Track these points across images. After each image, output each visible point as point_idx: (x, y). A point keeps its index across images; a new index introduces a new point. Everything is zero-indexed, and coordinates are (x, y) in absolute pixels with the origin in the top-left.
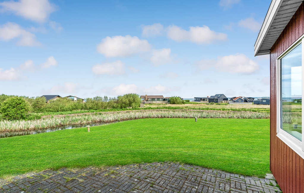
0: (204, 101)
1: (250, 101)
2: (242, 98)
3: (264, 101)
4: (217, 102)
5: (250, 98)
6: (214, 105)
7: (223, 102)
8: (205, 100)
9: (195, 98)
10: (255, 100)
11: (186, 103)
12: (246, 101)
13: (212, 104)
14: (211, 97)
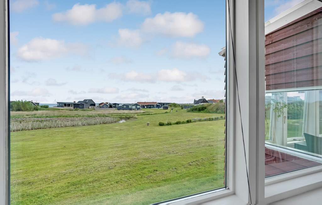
0: (68, 107)
1: (114, 107)
2: (108, 104)
3: (125, 107)
4: (83, 108)
5: (115, 104)
6: (79, 111)
7: (90, 107)
8: (71, 105)
9: (58, 103)
10: (119, 105)
11: (40, 110)
12: (111, 106)
13: (76, 110)
14: (79, 102)
